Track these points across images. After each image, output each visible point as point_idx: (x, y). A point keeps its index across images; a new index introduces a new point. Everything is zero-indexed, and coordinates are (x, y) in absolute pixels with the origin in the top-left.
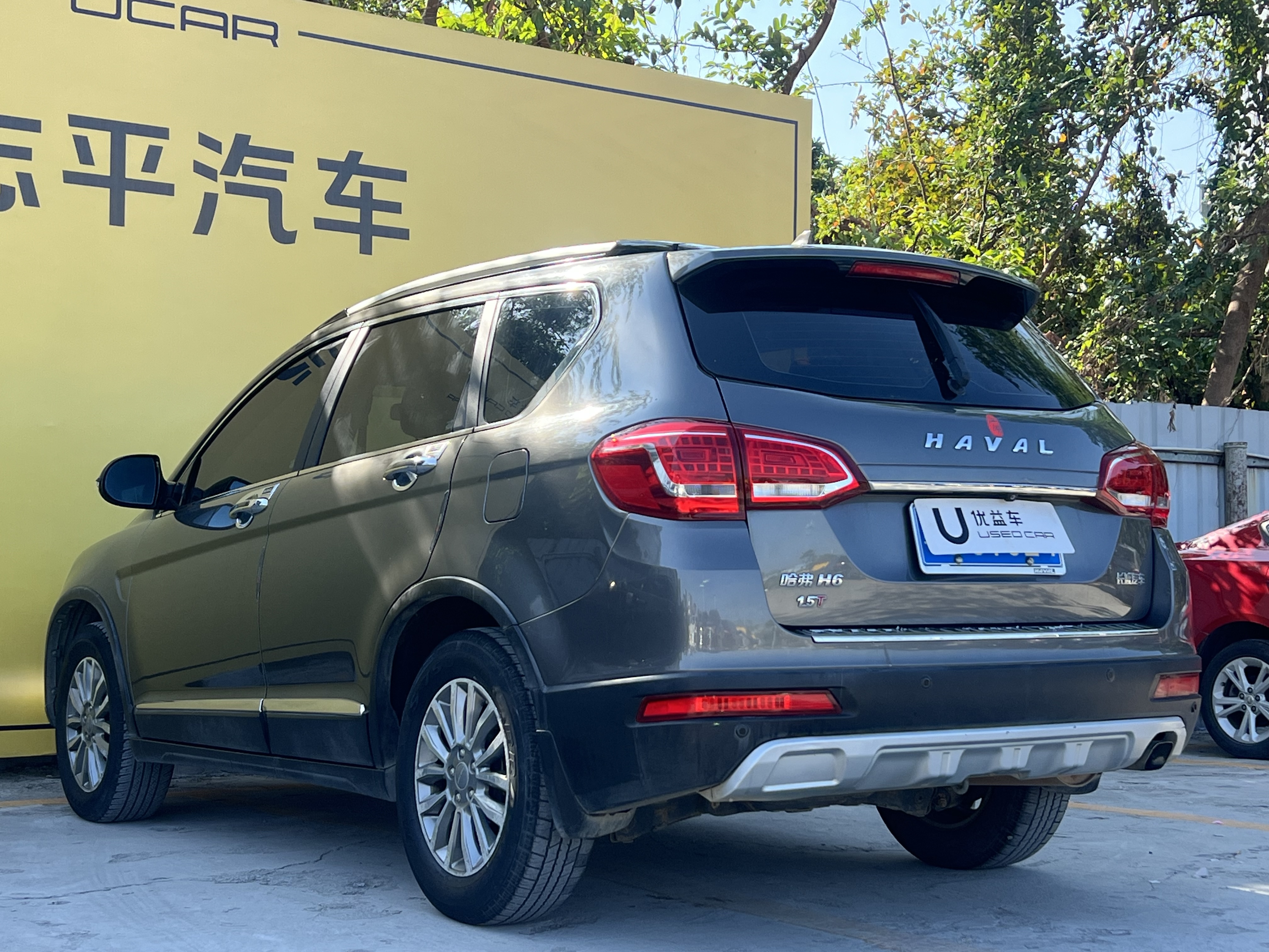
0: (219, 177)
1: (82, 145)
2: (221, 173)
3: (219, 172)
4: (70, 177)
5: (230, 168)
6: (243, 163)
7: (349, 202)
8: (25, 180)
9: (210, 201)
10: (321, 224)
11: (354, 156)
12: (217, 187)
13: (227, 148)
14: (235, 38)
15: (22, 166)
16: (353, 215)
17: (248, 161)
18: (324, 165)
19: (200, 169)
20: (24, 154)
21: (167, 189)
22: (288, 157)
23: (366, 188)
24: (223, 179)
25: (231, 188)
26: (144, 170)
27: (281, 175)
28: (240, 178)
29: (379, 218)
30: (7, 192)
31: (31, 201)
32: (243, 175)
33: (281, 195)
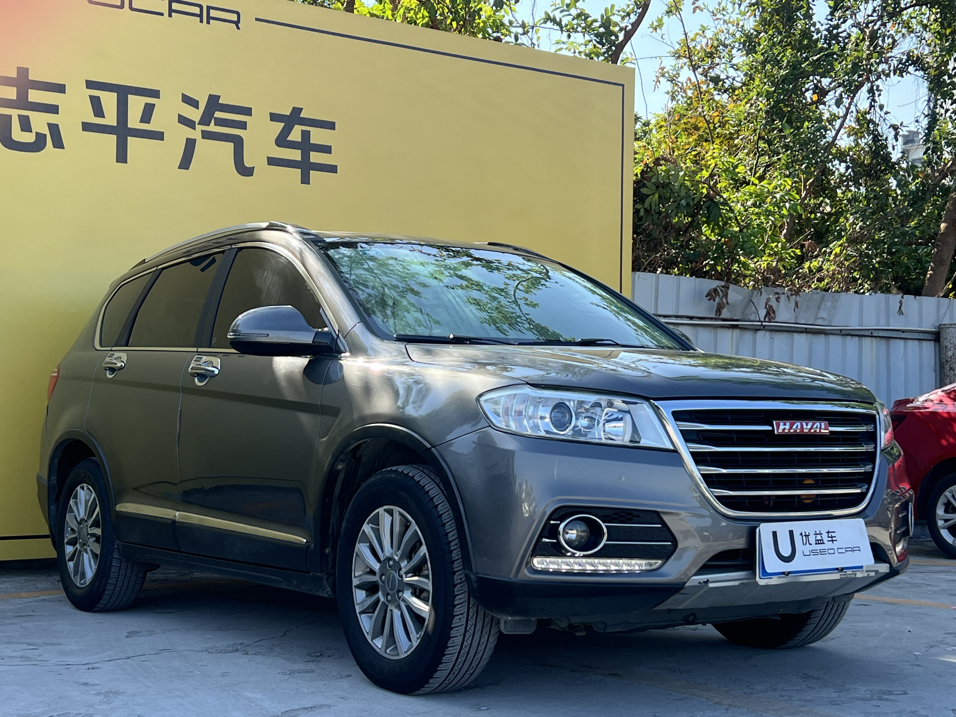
0: (197, 126)
1: (96, 103)
2: (198, 124)
4: (87, 127)
5: (205, 120)
6: (215, 116)
7: (293, 145)
8: (54, 129)
9: (190, 144)
10: (272, 161)
11: (297, 111)
12: (196, 134)
13: (202, 106)
14: (208, 23)
15: (52, 118)
16: (296, 155)
17: (218, 114)
18: (274, 117)
19: (183, 120)
20: (53, 109)
21: (159, 136)
22: (247, 111)
23: (306, 135)
24: (200, 128)
25: (206, 135)
26: (141, 121)
27: (243, 125)
28: (212, 128)
29: (315, 157)
30: (41, 138)
31: (58, 144)
32: (215, 125)
33: (243, 140)
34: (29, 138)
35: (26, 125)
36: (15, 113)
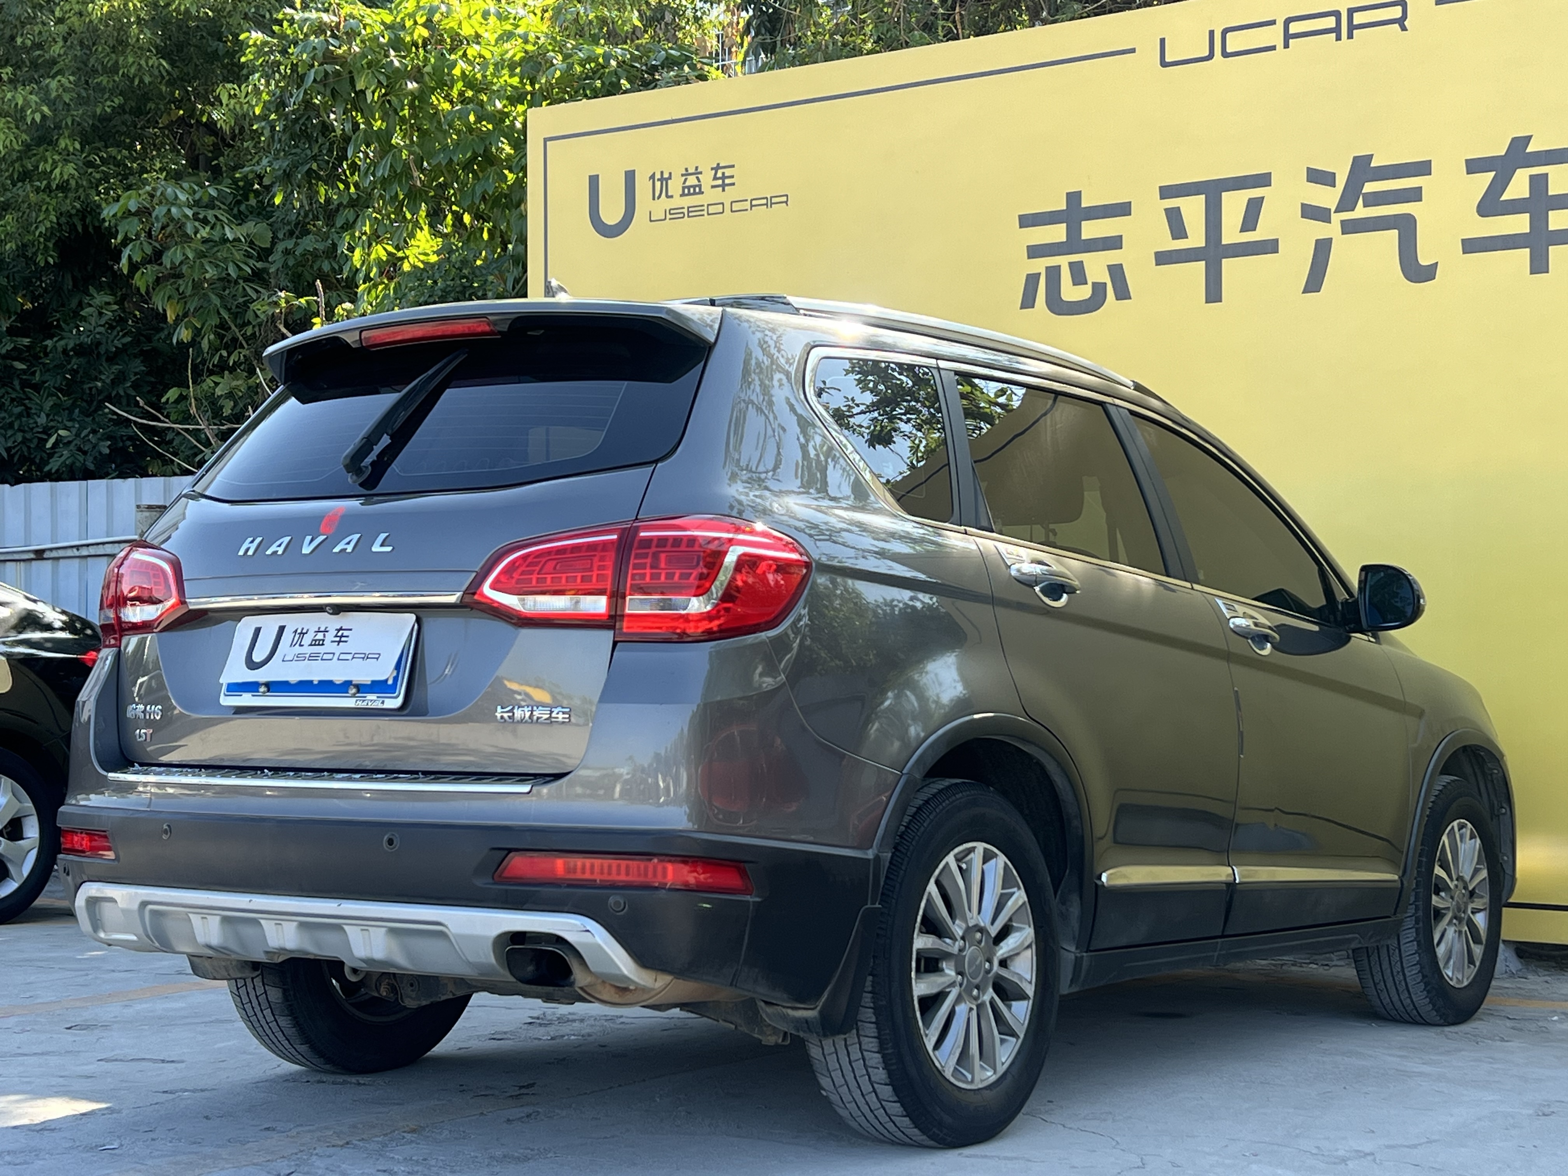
0: (1333, 216)
1: (1174, 218)
2: (1335, 212)
3: (1333, 210)
4: (1163, 258)
5: (1346, 203)
6: (1363, 191)
7: (1514, 207)
8: (1117, 272)
9: (1323, 248)
10: (1471, 246)
11: (1519, 143)
12: (1332, 230)
13: (1341, 181)
15: (1112, 257)
16: (1520, 224)
17: (1370, 187)
18: (1474, 166)
19: (1312, 212)
20: (1114, 243)
21: (1270, 247)
22: (1423, 168)
23: (1539, 183)
24: (1338, 218)
25: (1349, 227)
26: (1242, 230)
27: (1415, 195)
28: (1361, 212)
29: (1560, 220)
30: (1099, 289)
31: (1123, 293)
32: (1364, 206)
33: (1415, 221)
34: (1084, 293)
35: (1078, 275)
36: (1063, 261)
